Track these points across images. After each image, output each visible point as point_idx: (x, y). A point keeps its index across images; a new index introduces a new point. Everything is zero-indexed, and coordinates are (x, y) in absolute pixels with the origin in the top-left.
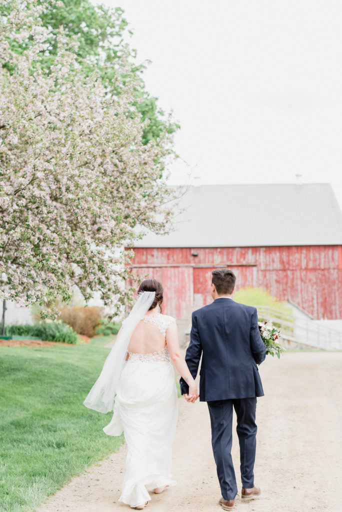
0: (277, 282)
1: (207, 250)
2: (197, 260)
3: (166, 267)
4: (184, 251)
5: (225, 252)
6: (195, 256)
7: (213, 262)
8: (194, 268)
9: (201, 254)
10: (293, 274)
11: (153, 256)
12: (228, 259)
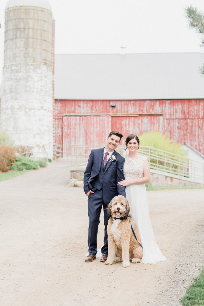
0: (179, 128)
1: (123, 103)
2: (115, 110)
3: (89, 116)
4: (105, 102)
5: (137, 103)
6: (113, 107)
7: (128, 112)
8: (112, 117)
9: (118, 105)
10: (192, 122)
11: (80, 107)
12: (139, 109)
